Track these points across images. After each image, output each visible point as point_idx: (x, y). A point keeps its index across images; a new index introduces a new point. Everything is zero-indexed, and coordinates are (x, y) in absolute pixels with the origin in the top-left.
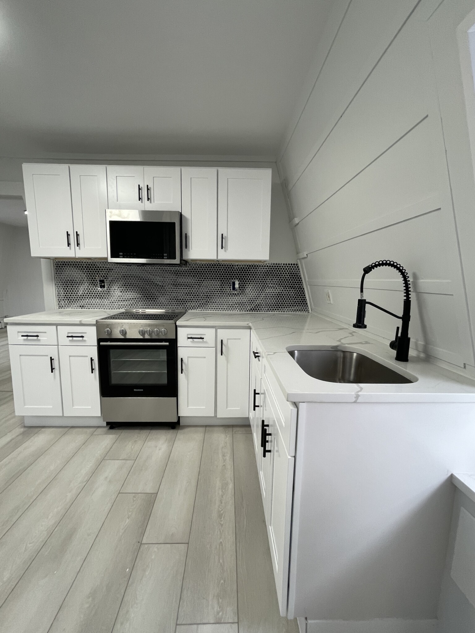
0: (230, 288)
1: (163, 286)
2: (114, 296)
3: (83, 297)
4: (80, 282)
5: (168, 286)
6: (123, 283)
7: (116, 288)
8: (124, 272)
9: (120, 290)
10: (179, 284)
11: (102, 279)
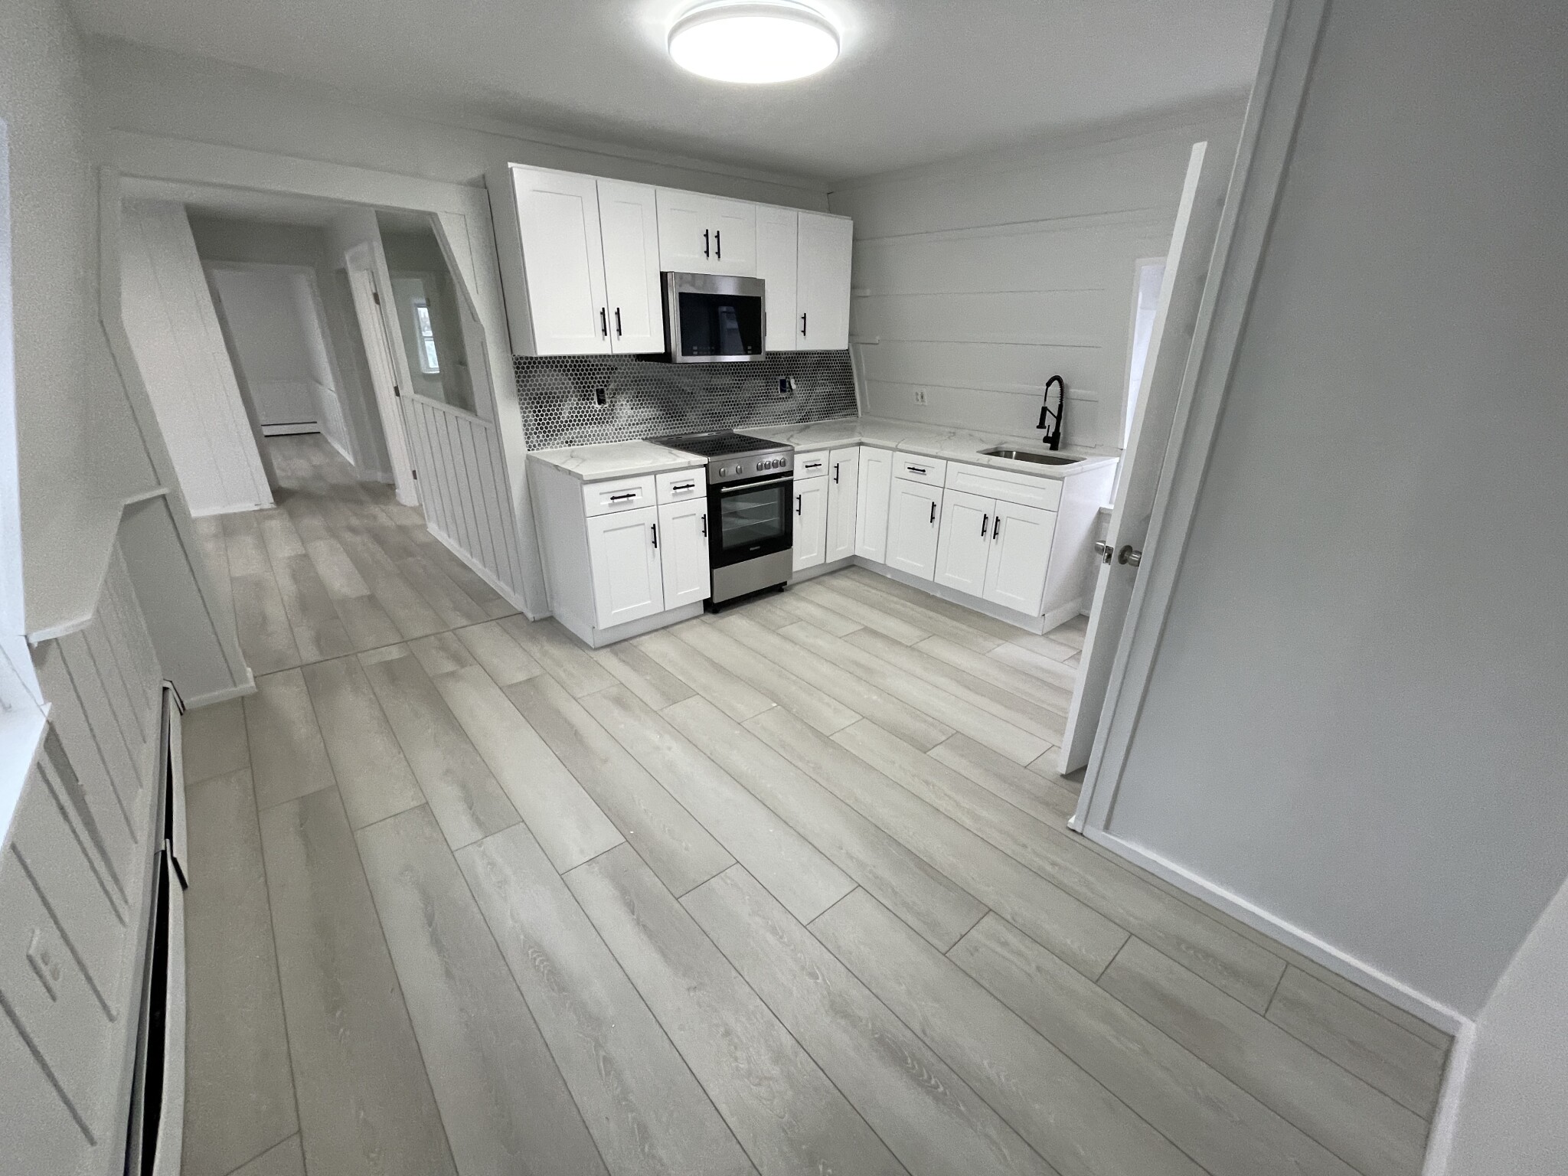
0: (777, 389)
1: (692, 393)
2: (621, 417)
3: (568, 425)
4: (563, 397)
5: (699, 393)
6: (635, 393)
7: (624, 403)
8: (635, 373)
9: (630, 405)
10: (714, 388)
11: (600, 387)
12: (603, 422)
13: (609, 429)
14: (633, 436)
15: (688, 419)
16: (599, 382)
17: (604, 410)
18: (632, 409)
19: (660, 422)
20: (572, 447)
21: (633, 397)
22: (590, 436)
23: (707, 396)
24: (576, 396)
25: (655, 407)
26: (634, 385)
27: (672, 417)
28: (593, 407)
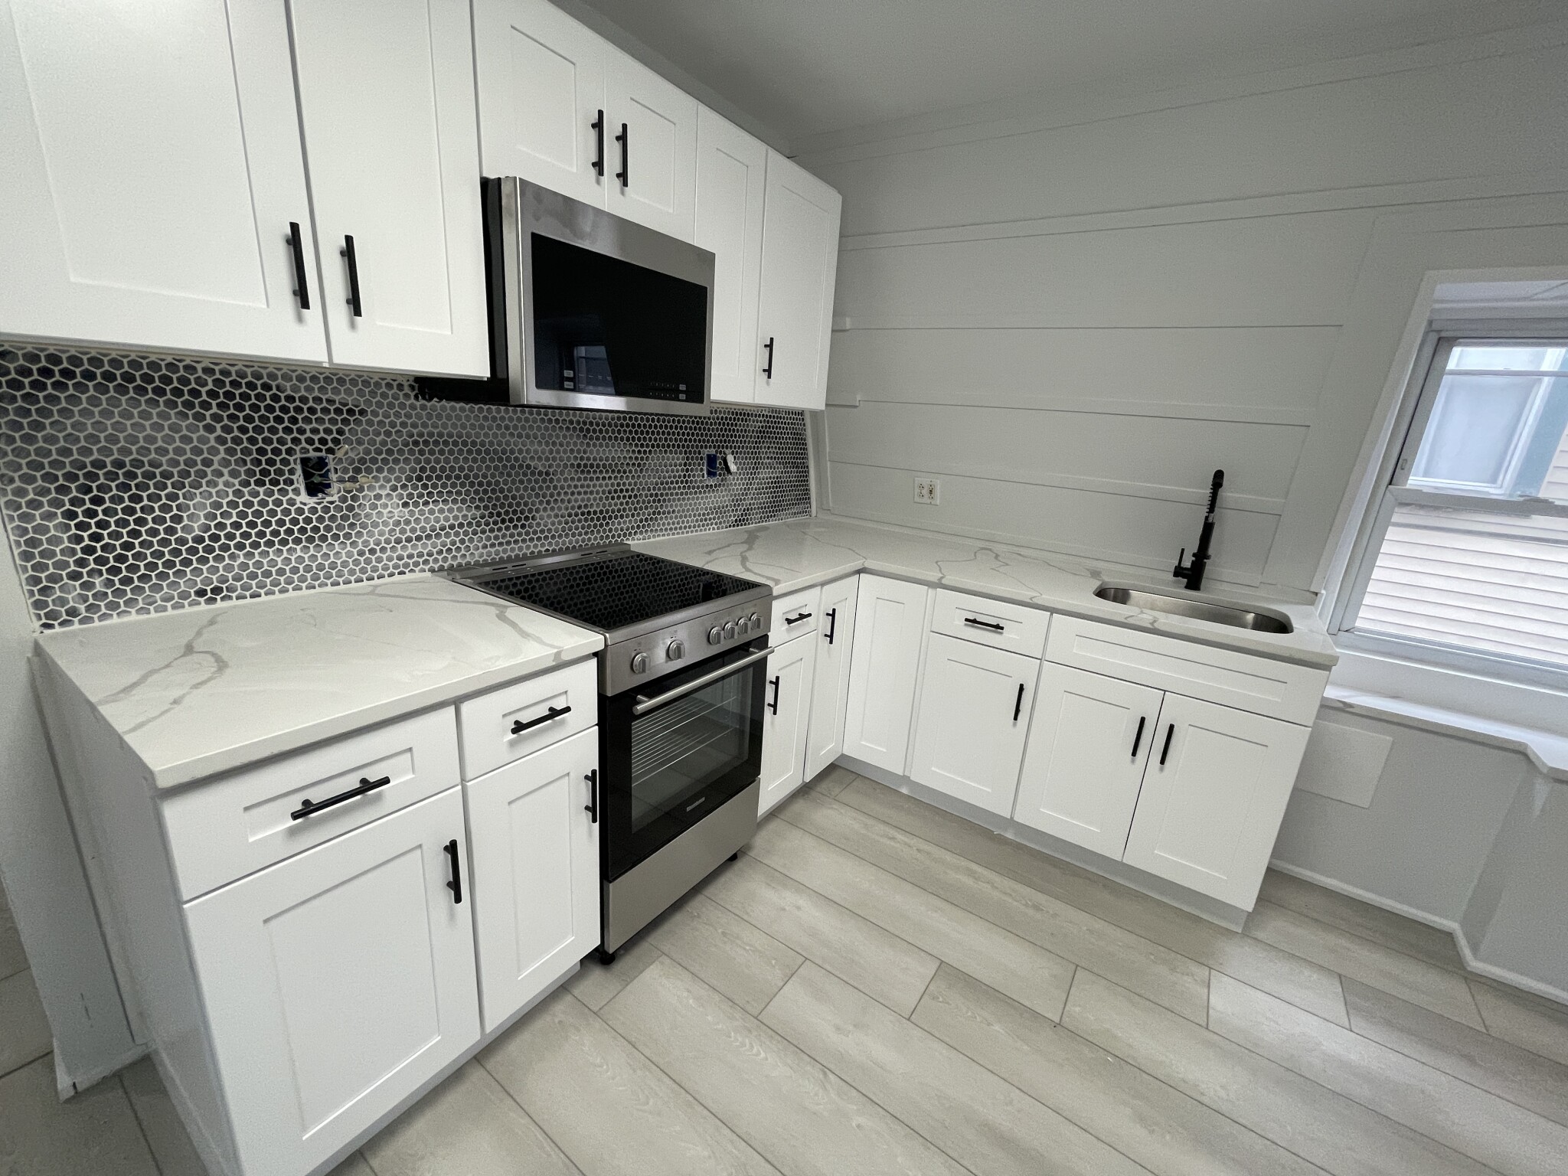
0: (702, 470)
1: (547, 474)
2: (375, 525)
3: (209, 545)
4: (185, 474)
5: (562, 473)
6: (413, 470)
7: (383, 493)
8: (415, 426)
9: (401, 497)
11: (312, 454)
12: (324, 538)
13: (341, 552)
14: (406, 565)
15: (538, 525)
16: (310, 441)
17: (326, 509)
18: (406, 505)
19: (475, 533)
20: (220, 604)
21: (409, 479)
22: (281, 572)
23: (579, 479)
24: (234, 474)
25: (464, 501)
26: (411, 452)
27: (503, 521)
28: (292, 502)
